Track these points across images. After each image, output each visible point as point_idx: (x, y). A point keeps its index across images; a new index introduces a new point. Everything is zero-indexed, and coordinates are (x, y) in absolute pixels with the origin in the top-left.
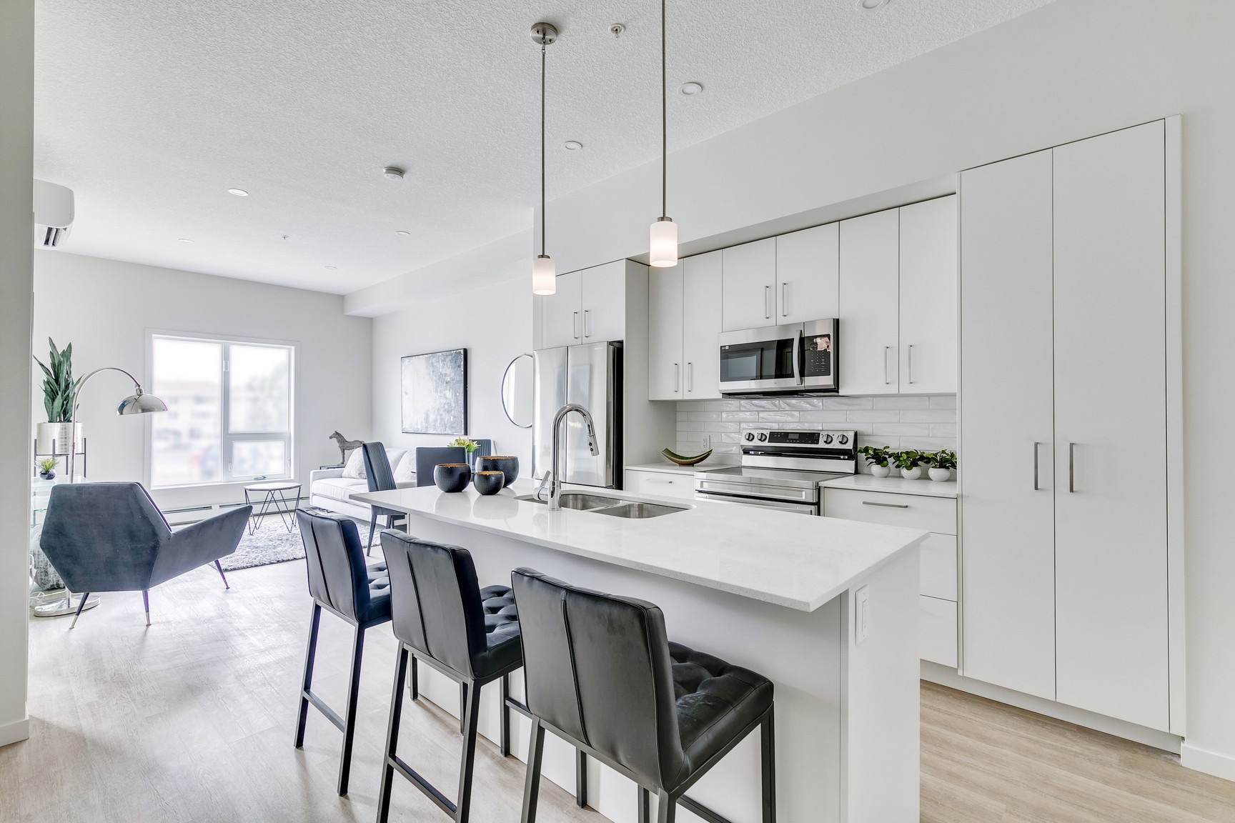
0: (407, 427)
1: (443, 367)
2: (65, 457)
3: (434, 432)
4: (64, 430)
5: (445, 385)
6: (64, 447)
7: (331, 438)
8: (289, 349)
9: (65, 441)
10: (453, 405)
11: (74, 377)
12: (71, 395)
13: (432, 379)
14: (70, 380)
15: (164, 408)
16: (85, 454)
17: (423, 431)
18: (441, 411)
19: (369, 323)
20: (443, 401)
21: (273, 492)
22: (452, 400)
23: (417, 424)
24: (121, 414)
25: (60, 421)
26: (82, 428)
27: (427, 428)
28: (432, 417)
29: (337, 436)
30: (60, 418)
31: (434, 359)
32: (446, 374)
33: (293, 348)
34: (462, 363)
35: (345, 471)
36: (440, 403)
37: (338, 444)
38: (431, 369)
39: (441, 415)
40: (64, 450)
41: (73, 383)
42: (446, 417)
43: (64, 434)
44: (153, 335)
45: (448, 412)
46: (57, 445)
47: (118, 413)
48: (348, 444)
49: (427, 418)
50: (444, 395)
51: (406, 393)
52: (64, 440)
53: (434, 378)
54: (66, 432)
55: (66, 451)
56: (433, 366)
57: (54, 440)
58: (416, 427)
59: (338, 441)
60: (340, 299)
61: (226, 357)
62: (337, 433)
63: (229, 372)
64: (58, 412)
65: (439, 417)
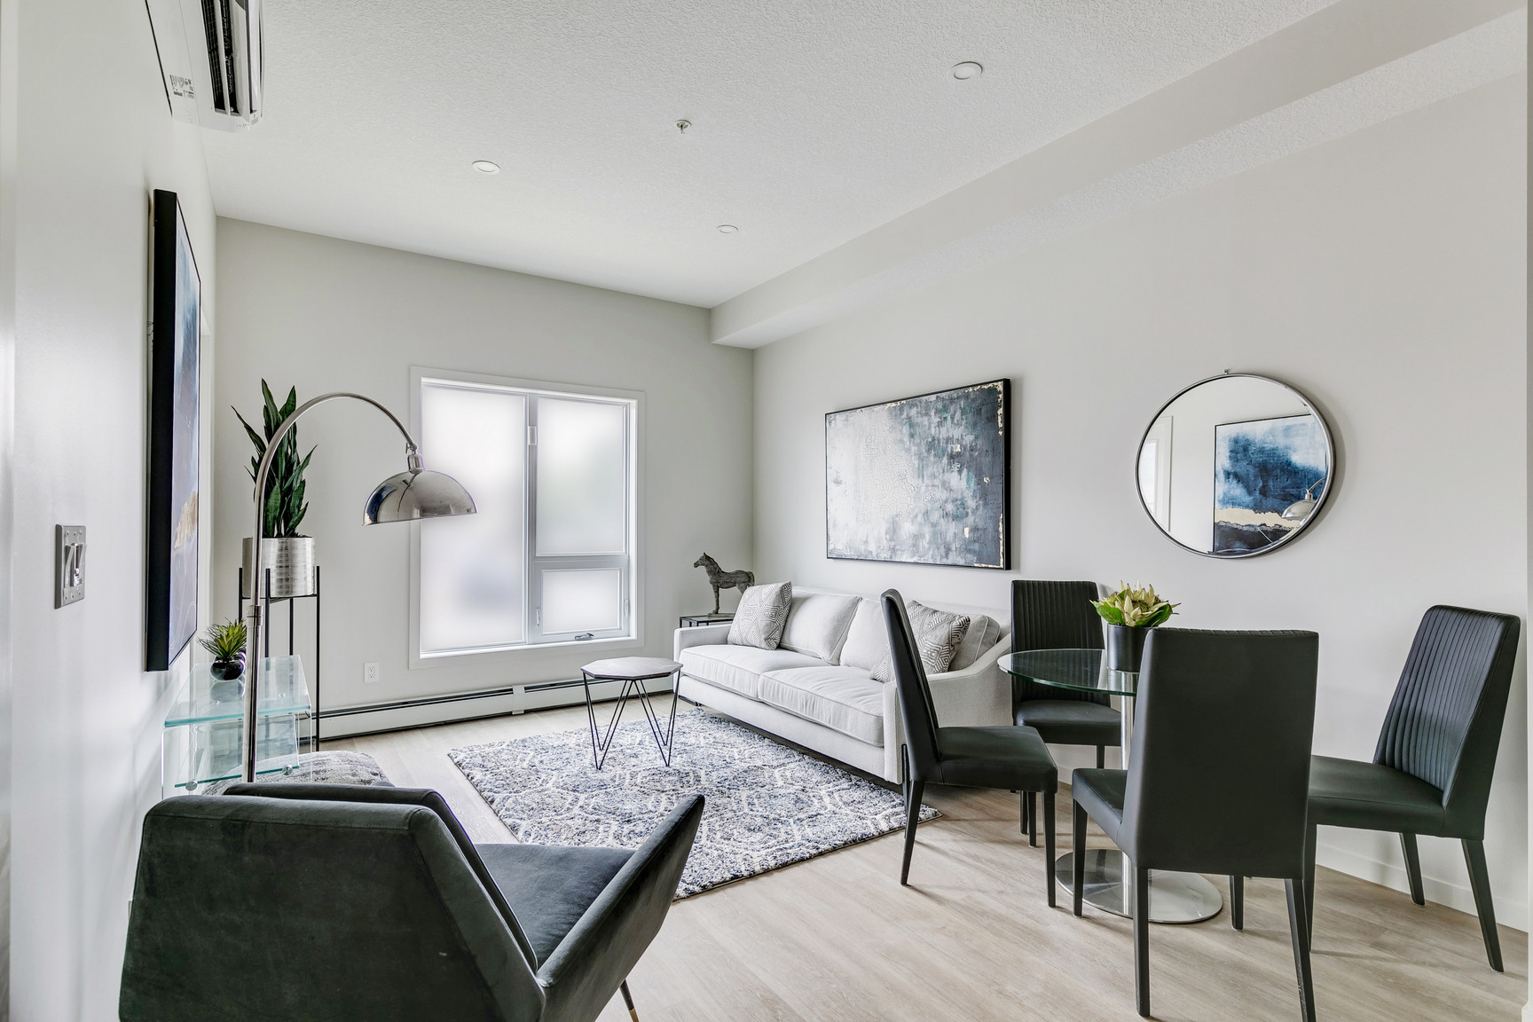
0: (839, 545)
1: (940, 424)
2: (289, 600)
3: (915, 559)
4: (284, 552)
5: (945, 460)
6: (284, 583)
7: (696, 565)
8: (627, 406)
9: (287, 573)
10: (971, 503)
11: (302, 454)
12: (296, 485)
13: (908, 450)
14: (294, 458)
15: (469, 505)
16: (318, 595)
17: (883, 556)
18: (935, 516)
19: (750, 356)
20: (941, 495)
21: (638, 682)
22: (968, 494)
23: (866, 542)
24: (375, 520)
25: (279, 535)
26: (314, 547)
27: (893, 550)
28: (908, 528)
29: (707, 563)
30: (279, 530)
31: (914, 411)
32: (949, 440)
33: (634, 403)
34: (1000, 411)
35: (735, 629)
36: (933, 500)
37: (707, 578)
38: (906, 430)
39: (934, 525)
40: (284, 590)
41: (299, 463)
42: (951, 529)
43: (284, 559)
44: (424, 380)
45: (956, 518)
46: (273, 580)
47: (368, 520)
48: (725, 578)
49: (893, 530)
50: (944, 483)
51: (838, 482)
52: (284, 570)
53: (914, 449)
54: (287, 556)
55: (287, 592)
56: (911, 425)
57: (268, 571)
58: (863, 548)
59: (709, 572)
60: (706, 316)
61: (532, 421)
62: (707, 558)
63: (536, 446)
64: (275, 518)
65: (927, 531)
